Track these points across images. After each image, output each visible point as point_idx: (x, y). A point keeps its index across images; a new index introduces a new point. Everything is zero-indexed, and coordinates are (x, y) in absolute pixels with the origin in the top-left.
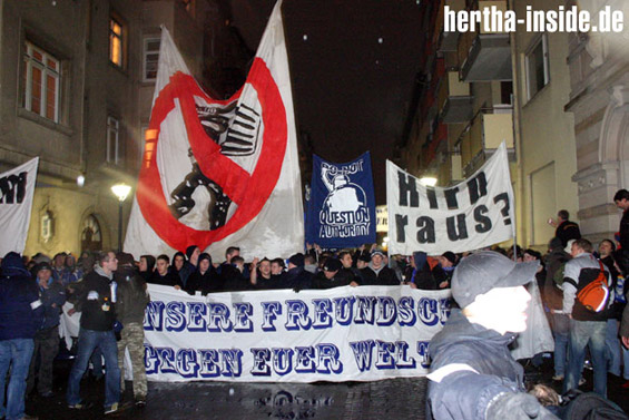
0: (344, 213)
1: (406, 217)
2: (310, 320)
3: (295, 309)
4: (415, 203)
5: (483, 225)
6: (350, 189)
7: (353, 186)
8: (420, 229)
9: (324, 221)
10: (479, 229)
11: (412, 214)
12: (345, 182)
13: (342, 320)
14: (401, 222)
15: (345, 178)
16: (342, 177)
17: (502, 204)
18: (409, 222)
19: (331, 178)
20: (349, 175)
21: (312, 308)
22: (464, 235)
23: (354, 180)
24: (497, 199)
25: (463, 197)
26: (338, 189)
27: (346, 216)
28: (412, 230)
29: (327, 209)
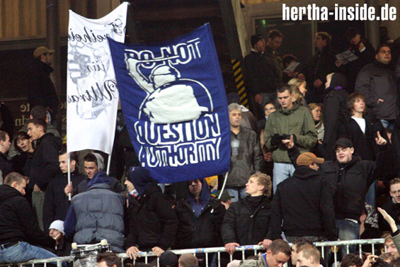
0: (176, 124)
6: (183, 87)
7: (187, 83)
12: (172, 78)
15: (172, 72)
16: (166, 69)
19: (146, 74)
20: (179, 67)
23: (186, 74)
26: (162, 88)
27: (179, 129)
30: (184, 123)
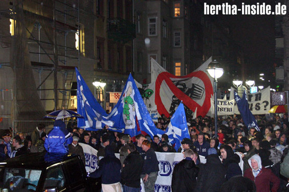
10: (256, 109)
17: (265, 104)
24: (264, 102)
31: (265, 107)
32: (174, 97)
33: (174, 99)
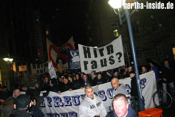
1: (87, 61)
2: (63, 103)
3: (56, 100)
4: (90, 57)
5: (112, 62)
6: (78, 56)
8: (92, 64)
9: (71, 65)
10: (110, 63)
11: (89, 60)
12: (76, 54)
13: (75, 104)
14: (86, 63)
15: (77, 53)
18: (88, 63)
19: (73, 54)
21: (63, 99)
22: (106, 65)
25: (105, 52)
26: (75, 56)
27: (77, 63)
28: (89, 66)
29: (72, 61)
30: (77, 62)
31: (119, 58)
32: (58, 55)
33: (58, 56)
